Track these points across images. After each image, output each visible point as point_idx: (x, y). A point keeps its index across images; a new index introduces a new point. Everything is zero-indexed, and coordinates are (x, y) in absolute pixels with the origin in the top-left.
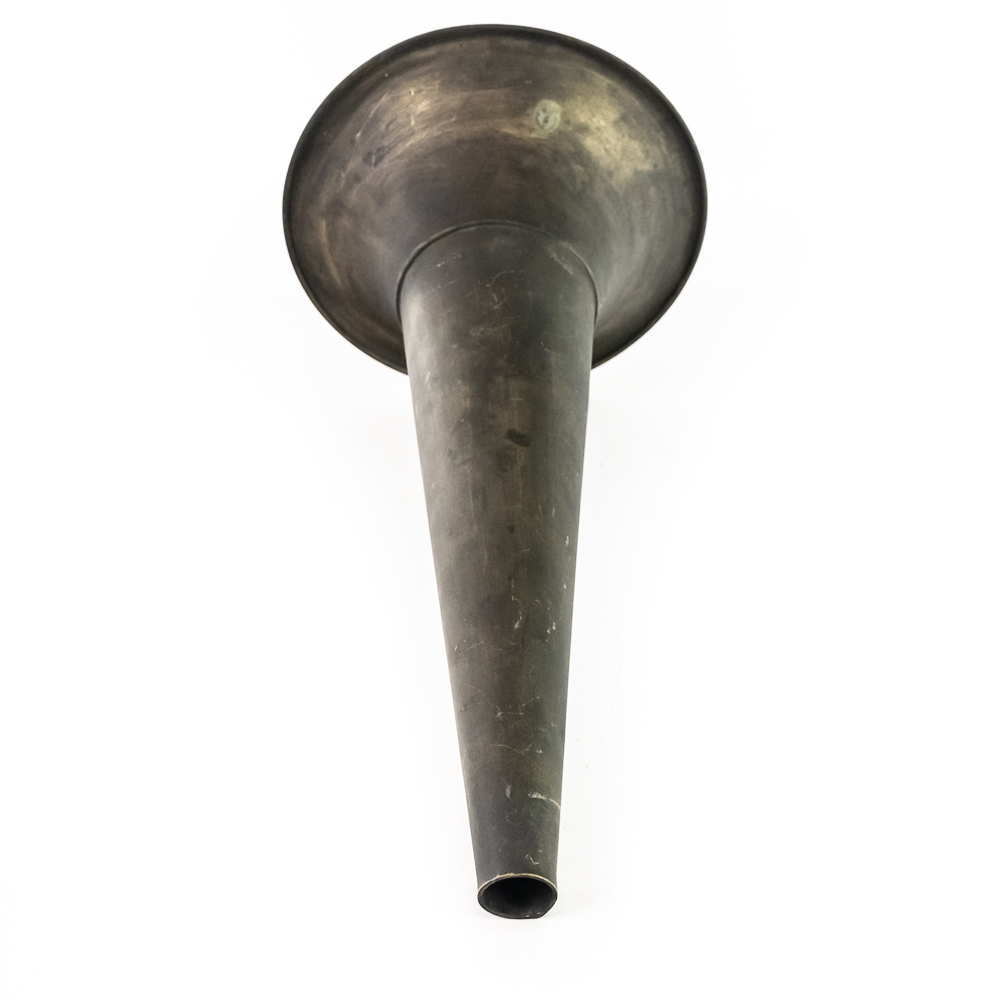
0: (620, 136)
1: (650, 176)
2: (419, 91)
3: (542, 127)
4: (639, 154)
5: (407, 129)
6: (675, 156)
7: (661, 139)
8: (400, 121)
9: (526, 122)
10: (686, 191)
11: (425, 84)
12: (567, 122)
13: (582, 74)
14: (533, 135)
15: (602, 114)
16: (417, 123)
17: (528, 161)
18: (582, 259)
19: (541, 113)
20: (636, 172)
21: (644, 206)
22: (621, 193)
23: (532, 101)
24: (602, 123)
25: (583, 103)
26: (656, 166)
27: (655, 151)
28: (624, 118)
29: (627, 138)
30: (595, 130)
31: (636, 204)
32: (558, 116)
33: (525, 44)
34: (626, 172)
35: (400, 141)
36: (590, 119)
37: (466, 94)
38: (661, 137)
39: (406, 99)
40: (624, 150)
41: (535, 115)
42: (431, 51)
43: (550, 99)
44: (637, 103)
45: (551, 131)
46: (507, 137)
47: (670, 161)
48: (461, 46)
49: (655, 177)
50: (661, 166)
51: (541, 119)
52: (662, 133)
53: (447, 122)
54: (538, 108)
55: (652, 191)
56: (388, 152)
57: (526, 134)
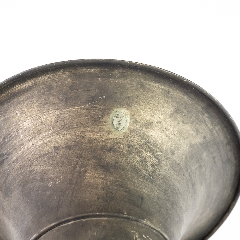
0: (176, 124)
1: (202, 145)
2: (24, 113)
3: (117, 129)
4: (192, 132)
5: (18, 140)
6: (218, 128)
7: (207, 119)
8: (12, 135)
9: (104, 127)
10: (229, 147)
11: (27, 107)
12: (136, 122)
13: (142, 86)
14: (111, 137)
15: (161, 111)
16: (25, 136)
17: (109, 158)
18: (159, 230)
19: (115, 118)
20: (191, 146)
21: (200, 167)
22: (182, 164)
23: (107, 110)
24: (162, 117)
25: (146, 105)
26: (205, 138)
27: (203, 128)
28: (177, 111)
29: (181, 123)
30: (156, 124)
31: (194, 167)
32: (128, 119)
33: (97, 70)
34: (184, 147)
35: (14, 150)
36: (152, 116)
37: (58, 112)
38: (206, 117)
39: (15, 119)
40: (180, 133)
41: (110, 121)
42: (29, 84)
43: (120, 107)
44: (185, 98)
45: (124, 131)
46: (91, 141)
47: (214, 132)
48: (49, 77)
49: (205, 145)
50: (209, 137)
51: (115, 123)
52: (206, 115)
53: (46, 134)
54: (112, 115)
55: (205, 155)
56: (7, 158)
57: (105, 136)
